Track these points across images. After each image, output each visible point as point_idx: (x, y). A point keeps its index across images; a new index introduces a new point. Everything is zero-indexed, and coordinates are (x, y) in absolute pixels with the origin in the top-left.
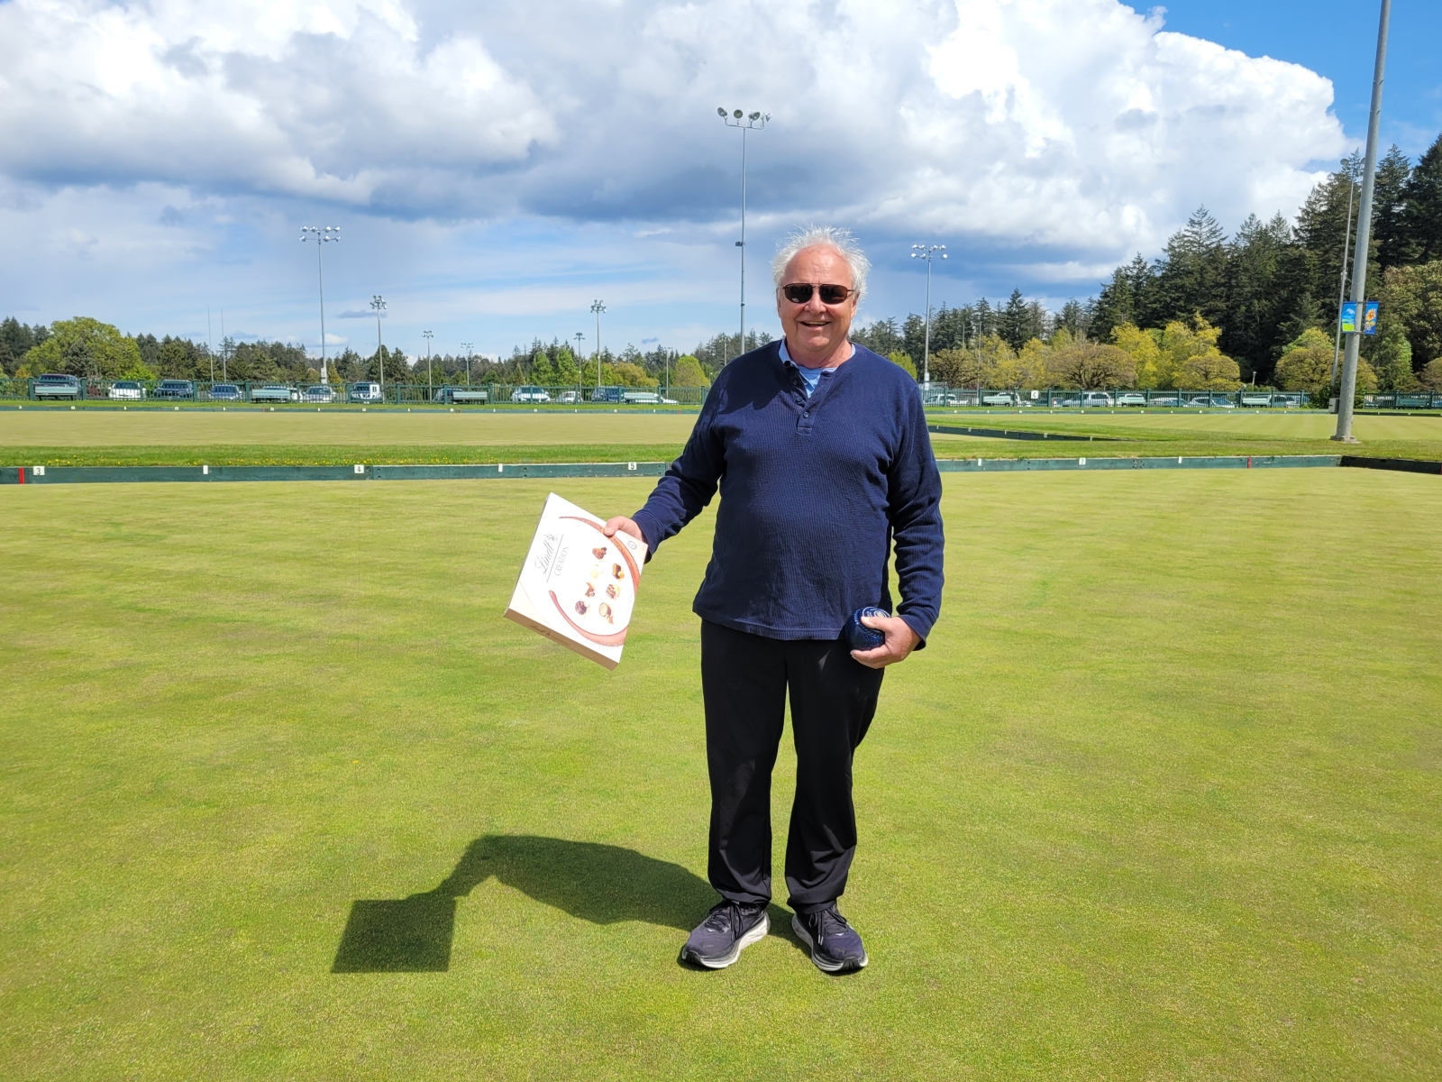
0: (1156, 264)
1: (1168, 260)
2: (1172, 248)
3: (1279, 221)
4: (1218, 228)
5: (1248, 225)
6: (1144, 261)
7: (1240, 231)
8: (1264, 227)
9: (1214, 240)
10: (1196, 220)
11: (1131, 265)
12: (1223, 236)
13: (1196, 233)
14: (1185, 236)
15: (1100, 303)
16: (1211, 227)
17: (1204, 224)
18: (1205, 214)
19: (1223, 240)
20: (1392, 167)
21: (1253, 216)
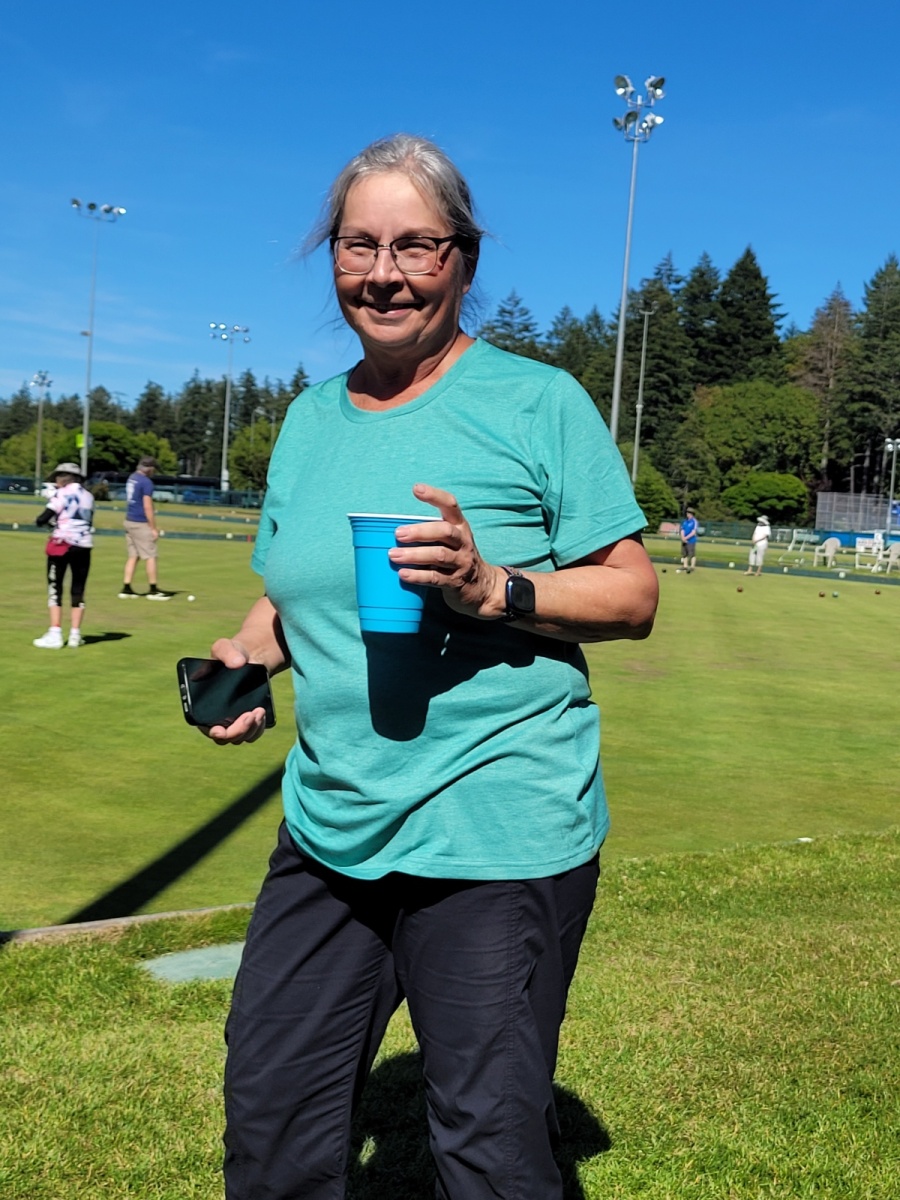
3: (596, 318)
4: (533, 321)
5: (561, 321)
9: (526, 334)
10: (508, 308)
12: (537, 332)
16: (524, 319)
17: (517, 314)
18: (517, 303)
19: (538, 336)
20: (703, 277)
21: (566, 311)
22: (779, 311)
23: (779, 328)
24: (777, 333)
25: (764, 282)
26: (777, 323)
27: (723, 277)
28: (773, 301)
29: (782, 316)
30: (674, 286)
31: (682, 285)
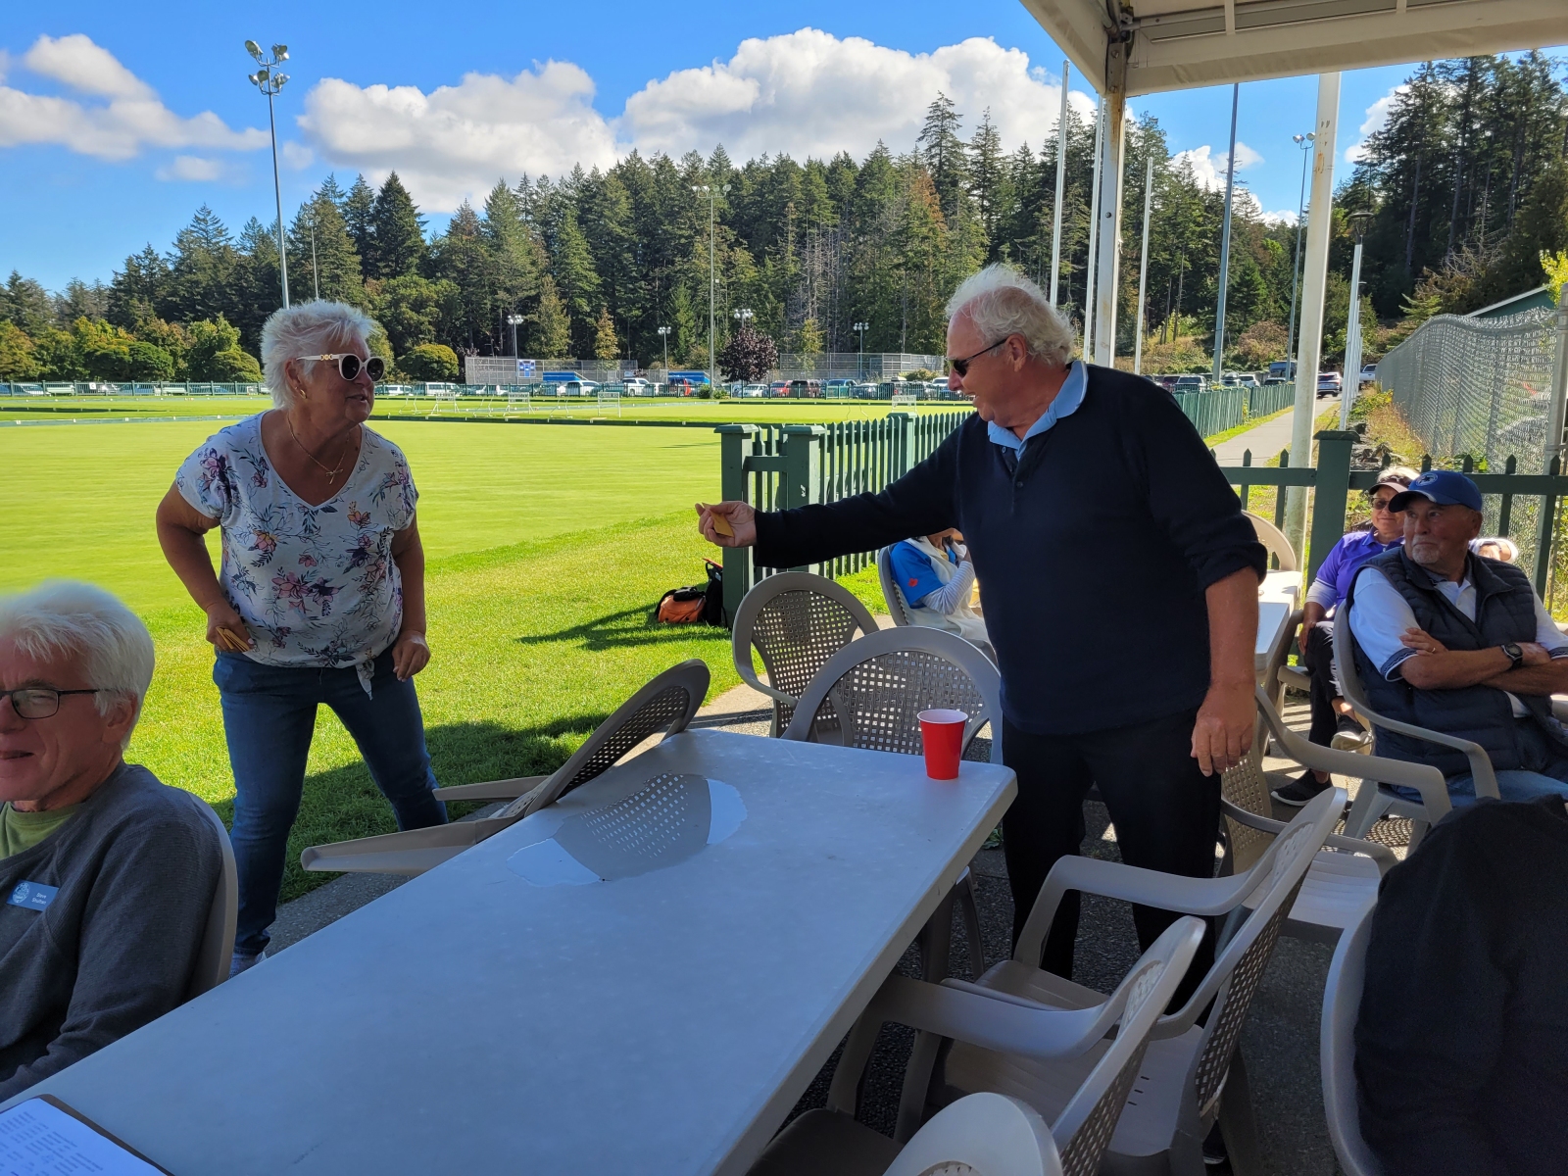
0: (167, 257)
1: (179, 254)
2: (180, 241)
4: (224, 228)
5: (250, 227)
6: (155, 252)
7: (244, 231)
8: (265, 231)
9: (221, 239)
10: (202, 217)
11: (142, 255)
12: (229, 236)
13: (204, 230)
14: (192, 232)
15: (112, 290)
16: (217, 225)
17: (209, 223)
18: (209, 213)
19: (230, 239)
20: (360, 193)
21: (254, 220)
22: (422, 219)
23: (425, 231)
24: (424, 236)
25: (407, 198)
26: (422, 228)
27: (377, 193)
28: (416, 211)
29: (425, 222)
30: (338, 200)
31: (345, 199)
